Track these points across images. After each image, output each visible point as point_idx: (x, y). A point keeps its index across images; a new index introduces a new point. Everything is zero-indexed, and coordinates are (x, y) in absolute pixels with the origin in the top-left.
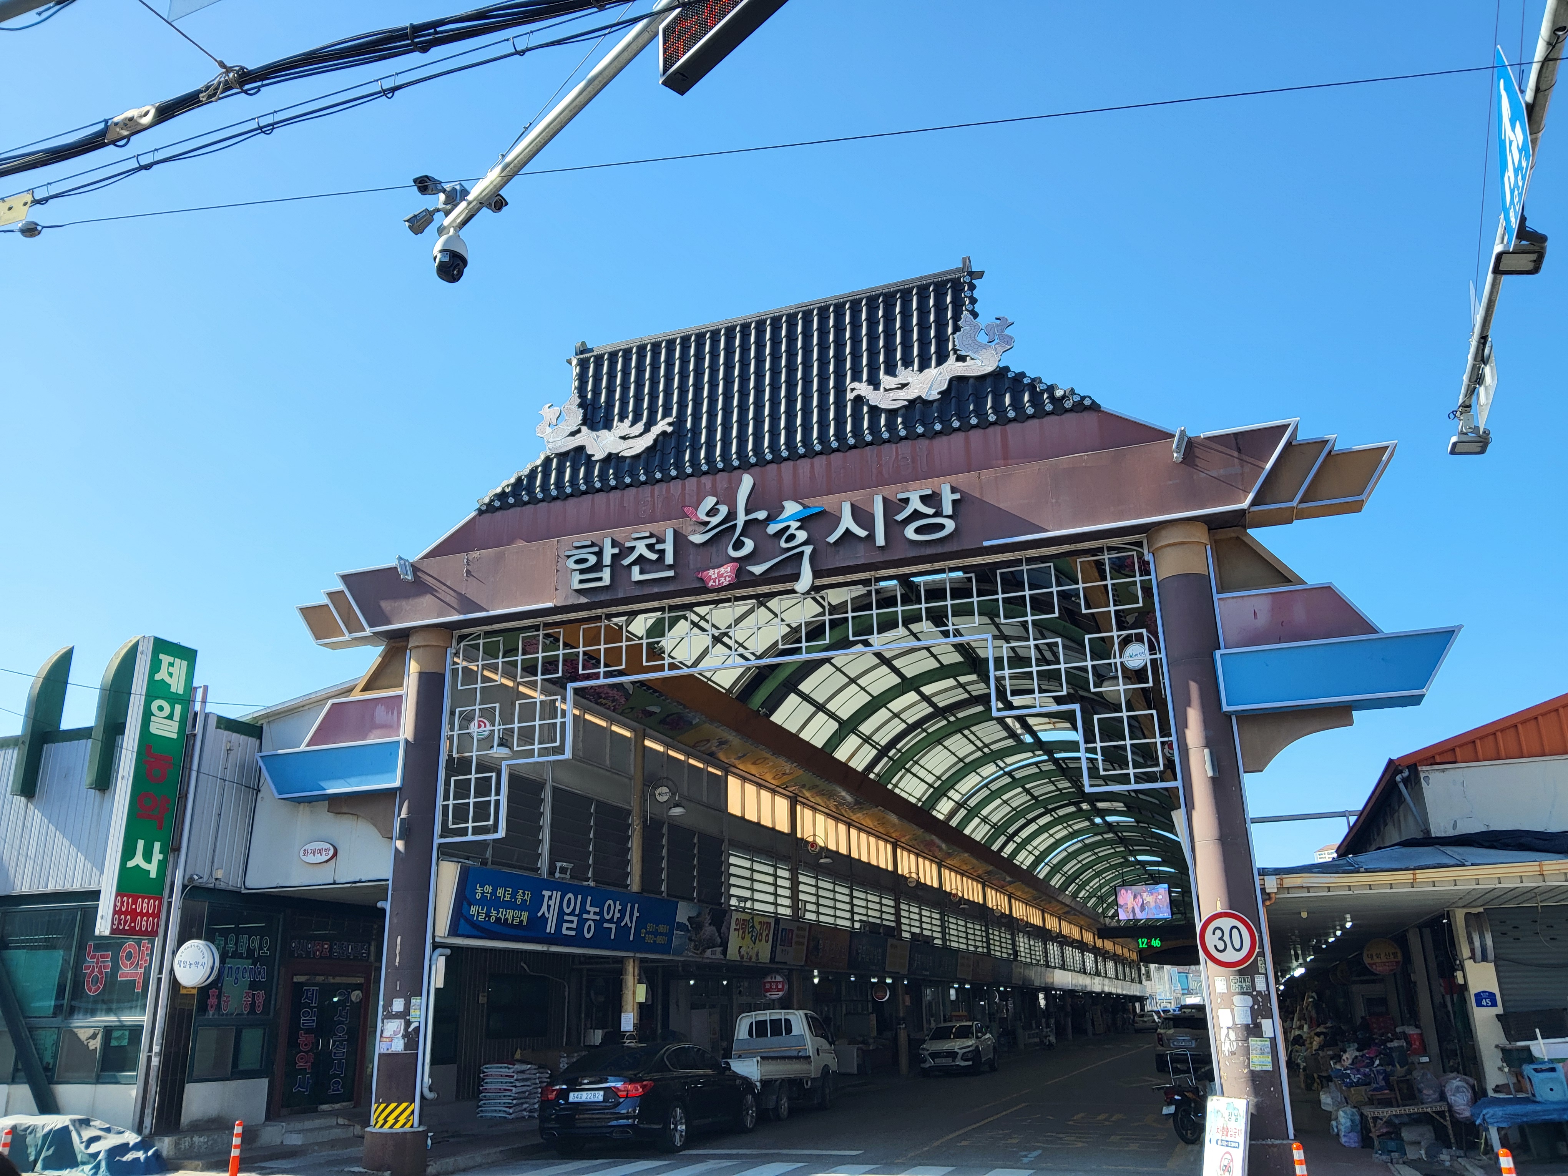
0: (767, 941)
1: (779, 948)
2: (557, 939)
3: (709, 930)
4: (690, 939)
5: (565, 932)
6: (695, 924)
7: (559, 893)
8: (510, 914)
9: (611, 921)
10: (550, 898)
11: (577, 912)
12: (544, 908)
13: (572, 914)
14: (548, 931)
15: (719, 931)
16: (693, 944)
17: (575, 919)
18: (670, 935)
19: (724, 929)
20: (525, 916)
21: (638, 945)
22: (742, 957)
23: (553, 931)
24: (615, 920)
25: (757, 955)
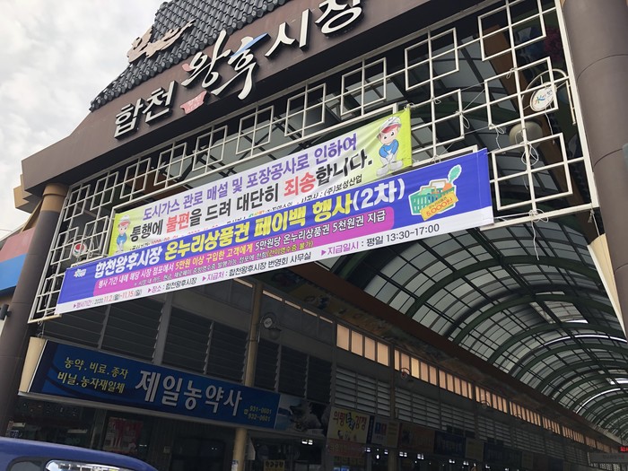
0: (363, 429)
1: (374, 435)
2: (157, 405)
3: (309, 416)
4: (292, 421)
5: (164, 402)
6: (297, 412)
7: (159, 375)
8: (104, 384)
9: (214, 400)
10: (149, 377)
11: (178, 390)
12: (143, 383)
13: (173, 390)
14: (147, 399)
15: (319, 418)
16: (295, 424)
17: (176, 395)
18: (273, 417)
19: (323, 417)
20: (121, 387)
21: (241, 419)
22: (341, 437)
23: (152, 400)
24: (218, 399)
25: (355, 437)
